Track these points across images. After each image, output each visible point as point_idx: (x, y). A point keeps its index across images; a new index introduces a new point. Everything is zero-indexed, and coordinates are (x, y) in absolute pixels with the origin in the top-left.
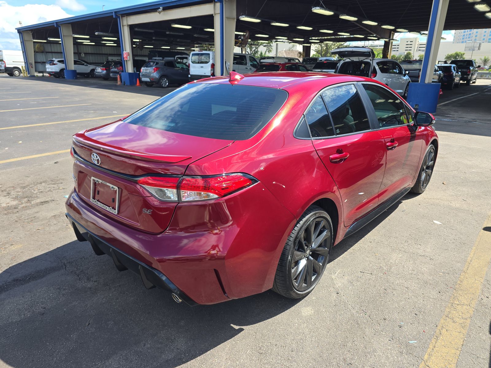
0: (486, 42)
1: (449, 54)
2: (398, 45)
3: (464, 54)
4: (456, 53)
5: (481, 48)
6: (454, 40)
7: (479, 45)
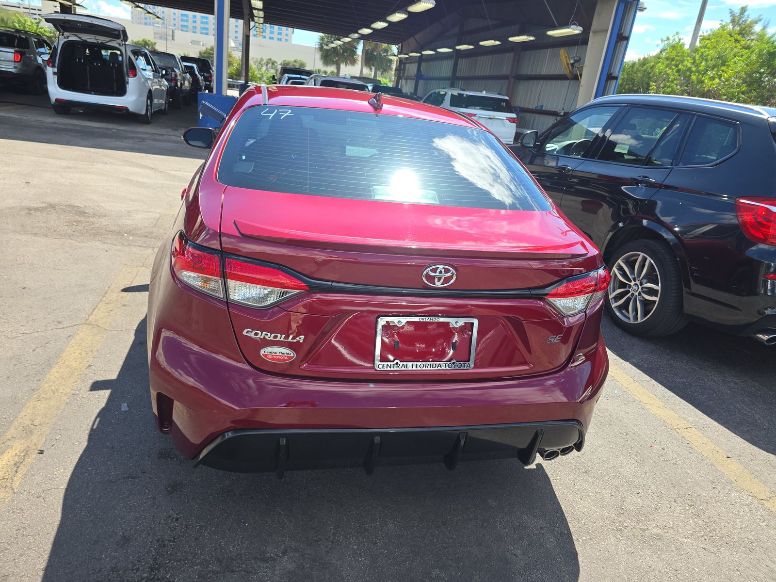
0: (178, 30)
1: (135, 41)
2: (39, 10)
3: (155, 43)
4: (143, 40)
5: (176, 38)
6: (132, 18)
7: (173, 34)
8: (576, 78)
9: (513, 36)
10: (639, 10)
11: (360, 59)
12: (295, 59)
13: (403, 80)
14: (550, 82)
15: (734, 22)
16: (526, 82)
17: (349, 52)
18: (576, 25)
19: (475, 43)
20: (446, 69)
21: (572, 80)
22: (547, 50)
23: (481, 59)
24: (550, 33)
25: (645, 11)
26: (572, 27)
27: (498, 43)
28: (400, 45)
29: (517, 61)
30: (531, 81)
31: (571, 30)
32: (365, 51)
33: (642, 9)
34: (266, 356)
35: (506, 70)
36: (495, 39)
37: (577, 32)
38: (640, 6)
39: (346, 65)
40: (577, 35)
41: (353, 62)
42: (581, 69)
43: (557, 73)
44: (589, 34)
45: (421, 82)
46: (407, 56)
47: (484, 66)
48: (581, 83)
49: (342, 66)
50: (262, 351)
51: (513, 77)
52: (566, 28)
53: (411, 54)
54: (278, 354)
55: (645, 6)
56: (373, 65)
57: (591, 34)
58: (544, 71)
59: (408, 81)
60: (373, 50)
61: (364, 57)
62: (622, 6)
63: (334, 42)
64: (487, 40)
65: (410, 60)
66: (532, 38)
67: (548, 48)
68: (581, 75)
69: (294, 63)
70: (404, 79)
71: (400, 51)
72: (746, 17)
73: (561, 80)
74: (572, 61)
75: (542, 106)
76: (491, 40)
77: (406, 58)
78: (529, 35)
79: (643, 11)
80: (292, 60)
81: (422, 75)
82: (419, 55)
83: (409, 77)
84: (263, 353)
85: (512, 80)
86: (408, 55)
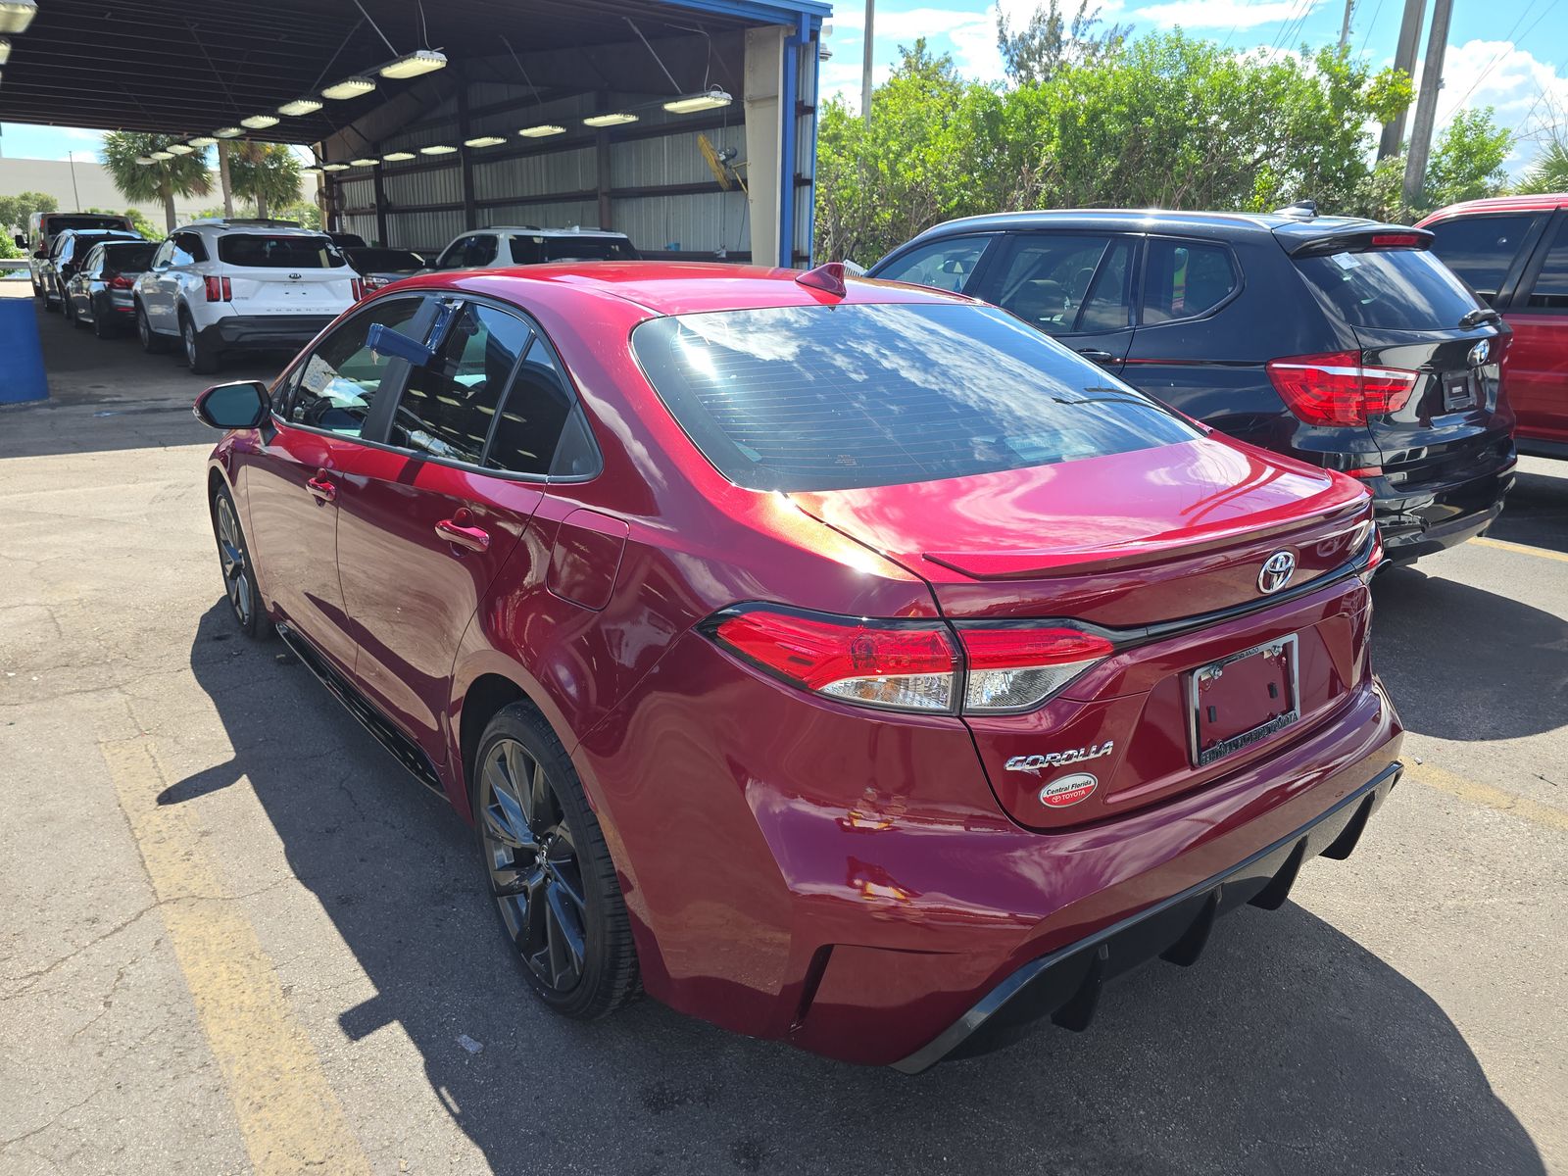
8: (737, 186)
9: (593, 116)
10: (822, 58)
11: (218, 180)
12: (22, 193)
13: (344, 216)
14: (680, 198)
15: (910, 66)
16: (634, 203)
17: (187, 167)
18: (719, 90)
19: (510, 132)
20: (446, 187)
21: (727, 191)
22: (660, 138)
23: (522, 163)
24: (670, 107)
25: (830, 59)
26: (713, 93)
27: (559, 130)
28: (319, 144)
29: (606, 164)
30: (643, 199)
31: (713, 100)
32: (226, 163)
33: (826, 56)
34: (1048, 800)
35: (583, 182)
36: (554, 124)
37: (722, 103)
38: (821, 51)
39: (185, 194)
40: (722, 108)
41: (204, 188)
42: (743, 169)
43: (691, 181)
44: (743, 106)
45: (391, 220)
46: (345, 167)
47: (531, 177)
48: (750, 196)
49: (178, 199)
50: (1043, 791)
51: (605, 194)
52: (702, 97)
53: (355, 163)
54: (1070, 790)
55: (829, 49)
56: (253, 191)
57: (746, 106)
58: (666, 180)
59: (357, 218)
60: (246, 159)
61: (227, 175)
62: (792, 51)
63: (168, 149)
64: (536, 126)
65: (357, 175)
66: (632, 119)
67: (663, 135)
68: (745, 181)
69: (23, 202)
70: (346, 215)
71: (321, 156)
72: (926, 57)
73: (703, 193)
74: (723, 157)
75: (678, 245)
76: (545, 124)
77: (341, 172)
78: (625, 113)
79: (826, 59)
80: (16, 196)
81: (389, 204)
82: (375, 162)
83: (356, 209)
84: (1045, 795)
85: (605, 199)
86: (348, 164)
